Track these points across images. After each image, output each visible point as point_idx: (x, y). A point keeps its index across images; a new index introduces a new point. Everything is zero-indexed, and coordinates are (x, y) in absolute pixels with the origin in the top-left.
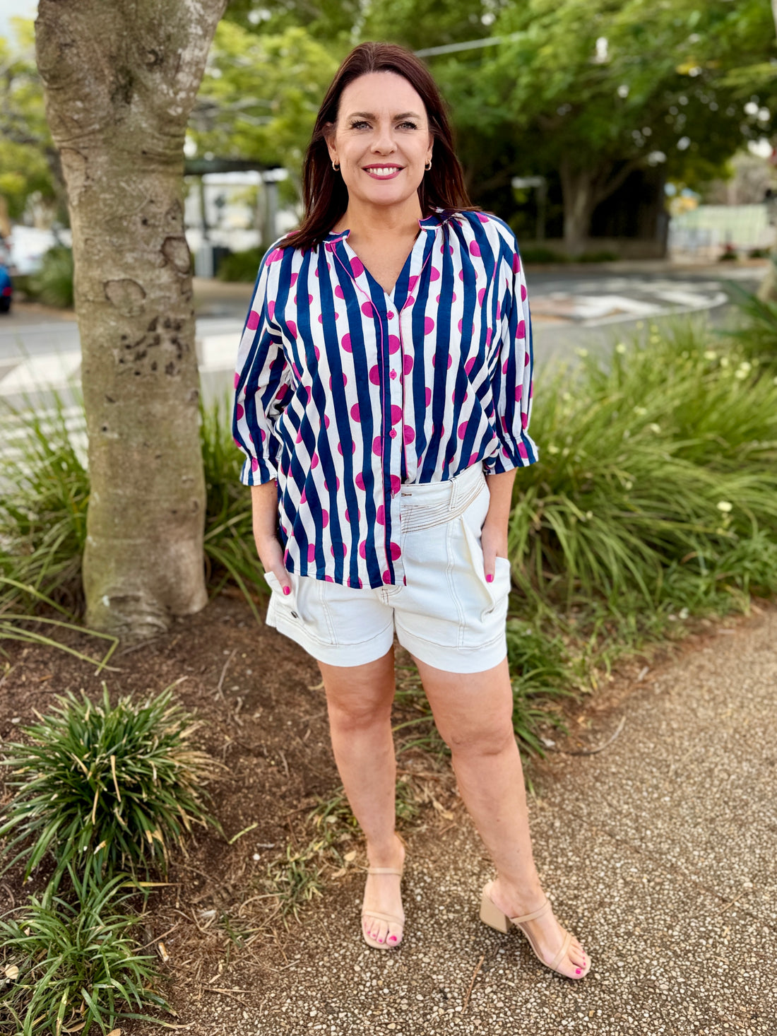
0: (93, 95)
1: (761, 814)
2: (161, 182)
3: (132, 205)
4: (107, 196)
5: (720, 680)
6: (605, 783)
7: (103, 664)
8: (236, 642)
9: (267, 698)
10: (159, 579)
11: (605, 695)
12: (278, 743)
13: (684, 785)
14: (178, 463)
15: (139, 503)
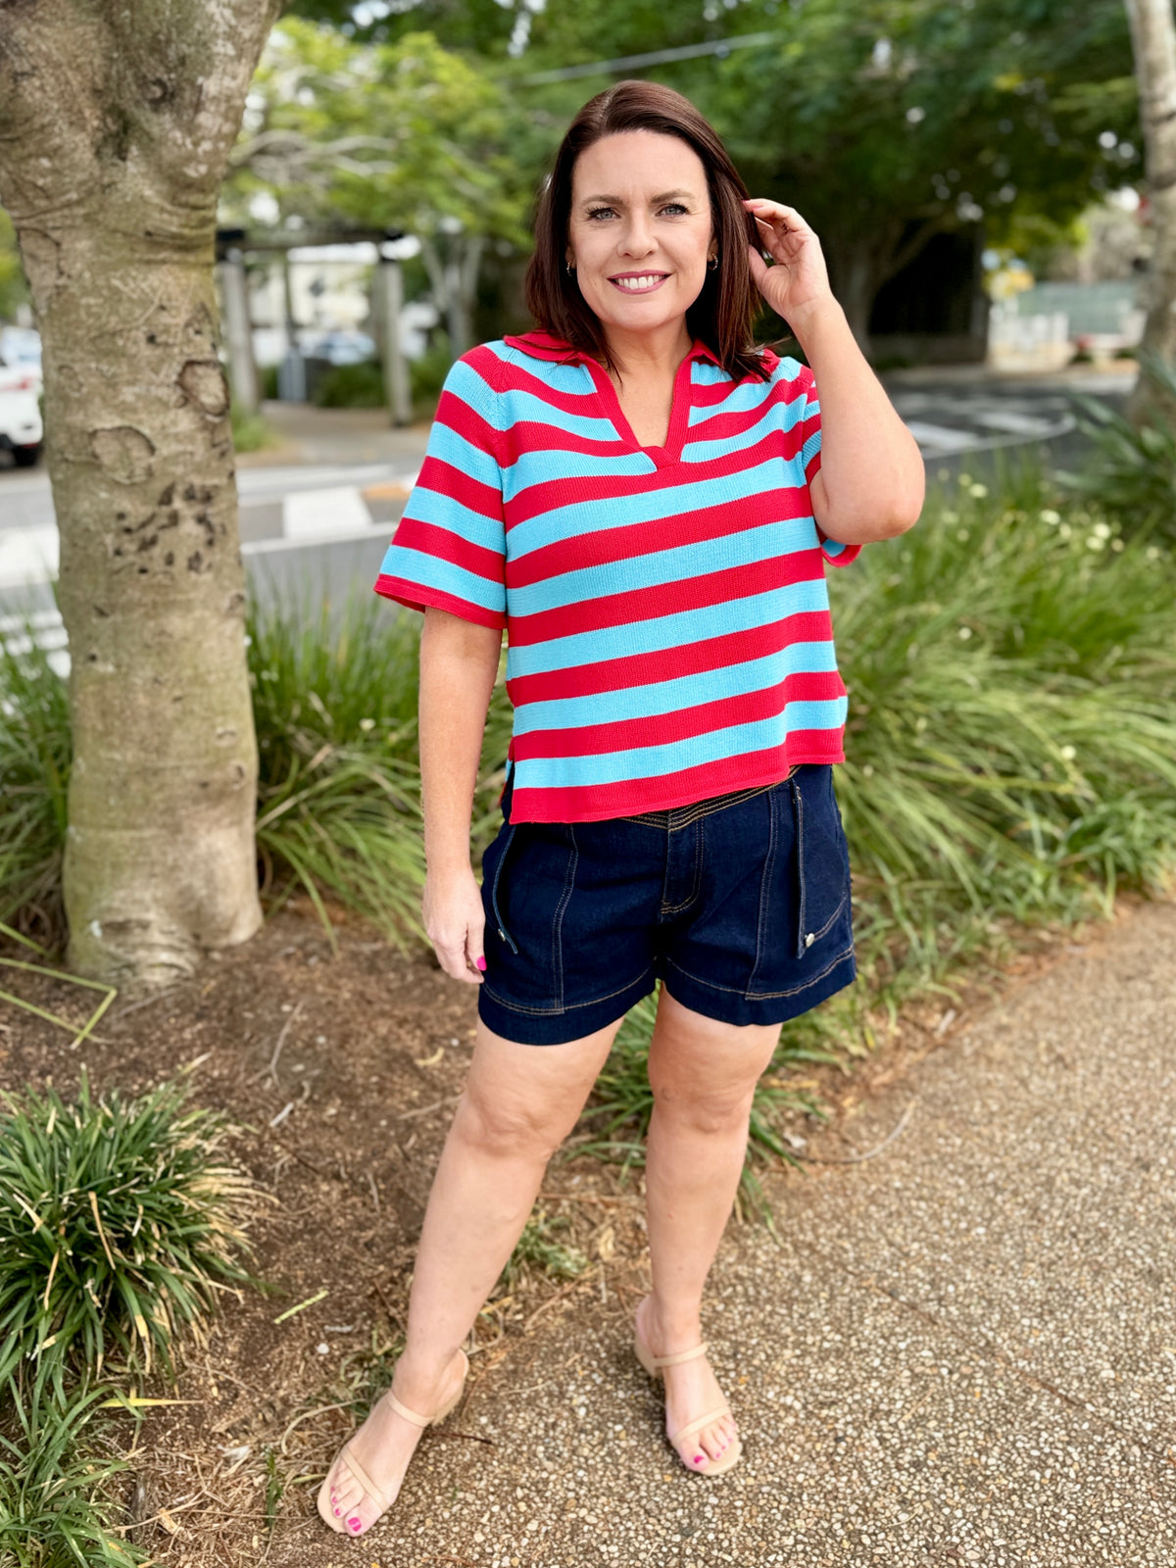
0: (67, 148)
1: (1129, 1253)
2: (177, 278)
3: (131, 313)
4: (92, 301)
5: (1065, 1029)
6: (884, 1206)
7: (86, 1032)
8: (302, 990)
9: (349, 1082)
10: (181, 893)
11: (887, 1059)
12: (364, 1157)
13: (1008, 1206)
14: (209, 708)
15: (146, 773)
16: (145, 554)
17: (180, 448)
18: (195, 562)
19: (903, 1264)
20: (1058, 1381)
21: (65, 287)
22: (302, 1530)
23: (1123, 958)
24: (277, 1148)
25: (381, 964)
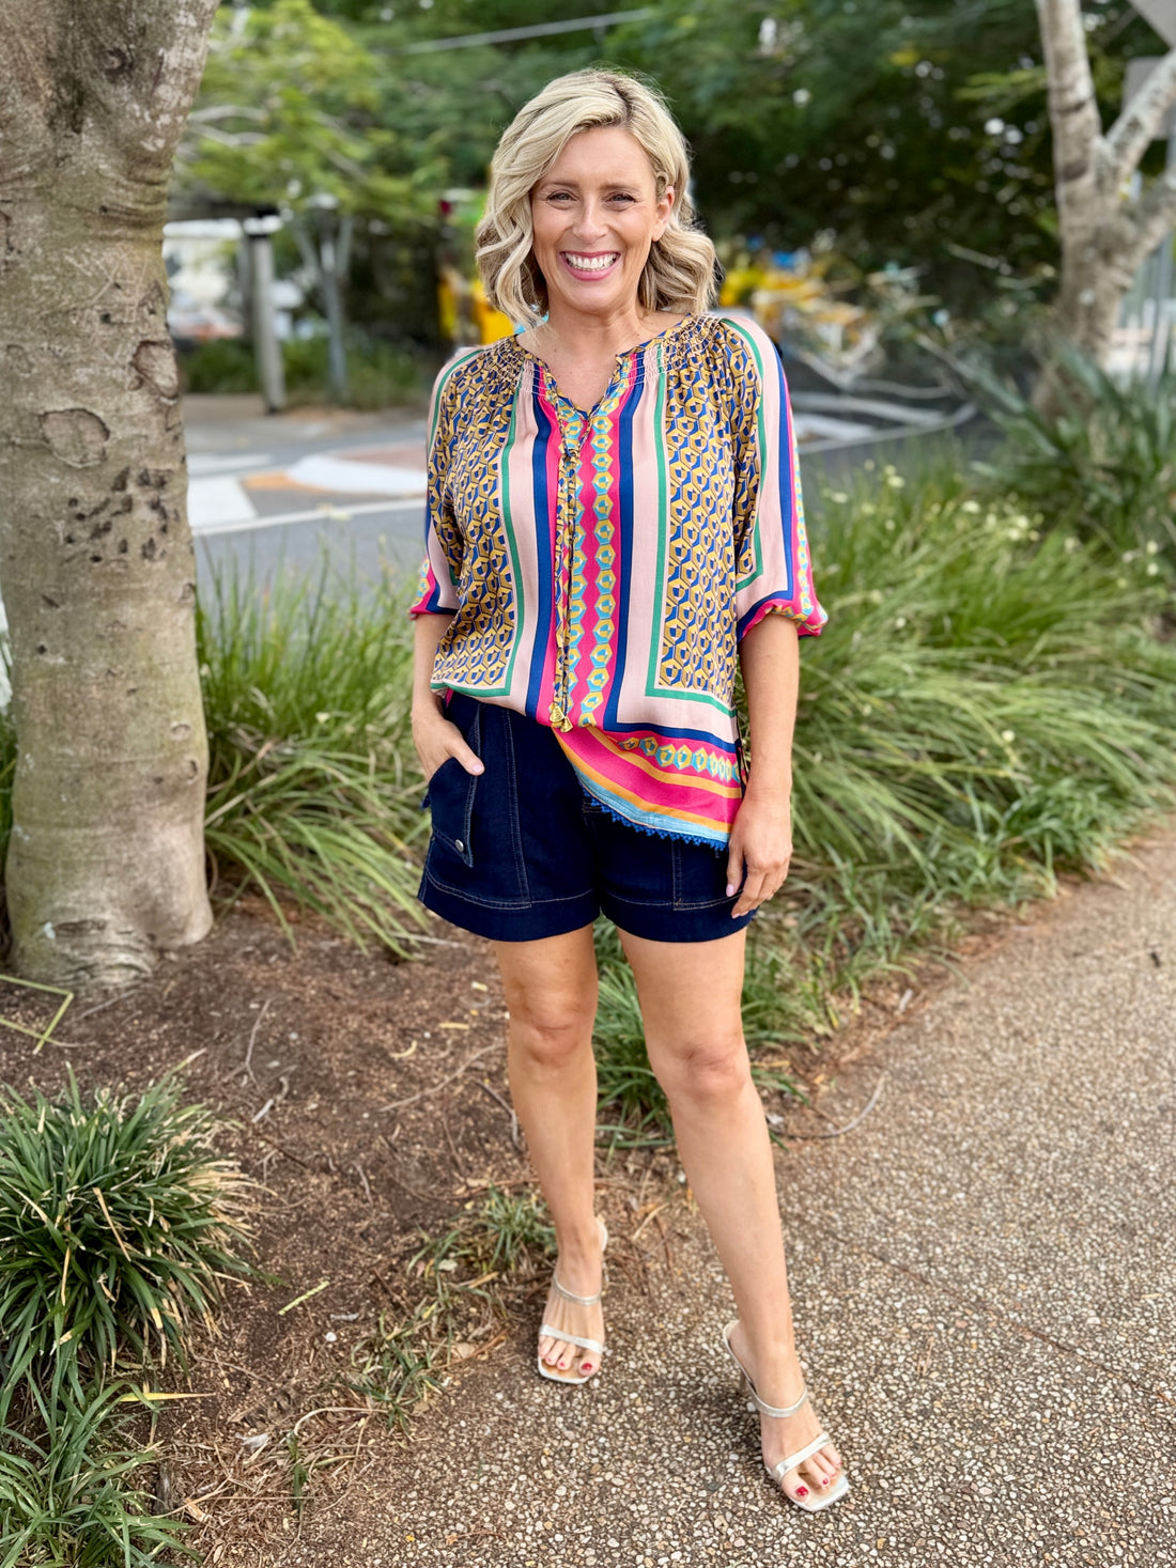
0: (19, 119)
1: (1102, 1210)
2: (131, 255)
3: (85, 292)
4: (44, 278)
5: (1020, 1004)
6: (866, 1177)
7: (46, 1037)
8: (267, 987)
9: (327, 1076)
10: (136, 892)
11: (852, 1038)
12: (350, 1149)
13: (984, 1172)
14: (164, 701)
15: (101, 768)
16: (97, 541)
17: (135, 431)
18: (148, 550)
19: (891, 1230)
20: (1048, 1329)
21: (15, 263)
22: (331, 1510)
23: (1068, 936)
24: (262, 1144)
25: (342, 961)
